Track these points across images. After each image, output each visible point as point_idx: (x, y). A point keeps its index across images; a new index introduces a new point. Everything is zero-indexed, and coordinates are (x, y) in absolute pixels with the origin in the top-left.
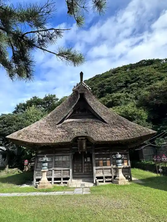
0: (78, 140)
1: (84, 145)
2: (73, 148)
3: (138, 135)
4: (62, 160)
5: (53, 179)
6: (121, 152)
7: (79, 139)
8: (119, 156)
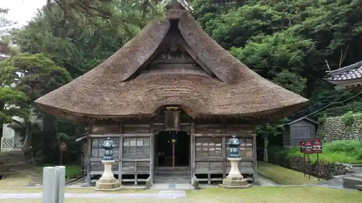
0: (165, 112)
1: (176, 121)
2: (156, 124)
3: (275, 105)
4: (135, 145)
5: (120, 177)
6: (241, 135)
7: (166, 110)
8: (235, 141)
